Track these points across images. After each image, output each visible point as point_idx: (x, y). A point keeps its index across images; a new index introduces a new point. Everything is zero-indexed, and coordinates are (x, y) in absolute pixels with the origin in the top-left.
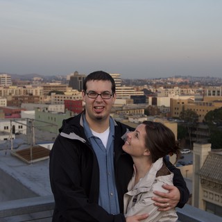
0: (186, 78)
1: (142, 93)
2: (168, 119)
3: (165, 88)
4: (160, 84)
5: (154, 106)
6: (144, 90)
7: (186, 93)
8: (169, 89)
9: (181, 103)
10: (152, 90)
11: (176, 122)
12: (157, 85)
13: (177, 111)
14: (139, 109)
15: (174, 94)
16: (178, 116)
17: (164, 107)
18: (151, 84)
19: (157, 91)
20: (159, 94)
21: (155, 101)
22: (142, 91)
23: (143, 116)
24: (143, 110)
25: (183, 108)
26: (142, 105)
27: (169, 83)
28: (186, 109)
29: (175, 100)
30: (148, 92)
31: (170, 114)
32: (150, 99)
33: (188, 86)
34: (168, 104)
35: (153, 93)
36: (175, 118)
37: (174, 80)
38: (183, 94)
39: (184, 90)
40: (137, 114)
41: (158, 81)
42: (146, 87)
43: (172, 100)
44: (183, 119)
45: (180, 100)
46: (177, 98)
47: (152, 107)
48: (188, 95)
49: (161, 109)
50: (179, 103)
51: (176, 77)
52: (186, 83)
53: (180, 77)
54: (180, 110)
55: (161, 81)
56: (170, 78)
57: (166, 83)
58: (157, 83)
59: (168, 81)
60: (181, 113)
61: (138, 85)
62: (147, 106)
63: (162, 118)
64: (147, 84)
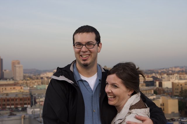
0: (182, 67)
1: (151, 79)
2: (171, 97)
3: (167, 75)
4: (164, 73)
5: (160, 88)
6: (153, 77)
7: (183, 78)
8: (171, 76)
9: (180, 85)
10: (159, 76)
11: (177, 99)
12: (162, 73)
13: (177, 91)
14: (150, 90)
15: (174, 79)
16: (178, 94)
17: (167, 88)
18: (158, 73)
19: (162, 77)
20: (163, 80)
21: (161, 84)
22: (151, 77)
23: (152, 95)
24: (153, 91)
25: (182, 88)
26: (152, 87)
27: (170, 72)
28: (183, 89)
29: (176, 83)
30: (155, 79)
31: (172, 93)
32: (157, 83)
33: (184, 73)
34: (170, 86)
35: (159, 79)
36: (176, 96)
37: (174, 69)
38: (181, 79)
39: (181, 76)
40: (149, 94)
41: (162, 70)
42: (154, 75)
43: (173, 83)
44: (182, 96)
45: (179, 83)
46: (177, 81)
47: (159, 89)
48: (185, 79)
49: (166, 90)
50: (178, 85)
51: (176, 67)
52: (182, 71)
53: (178, 67)
54: (180, 90)
55: (164, 70)
56: (171, 68)
57: (168, 72)
58: (162, 72)
59: (170, 70)
60: (180, 92)
61: (148, 74)
62: (155, 88)
63: (167, 96)
64: (155, 73)
